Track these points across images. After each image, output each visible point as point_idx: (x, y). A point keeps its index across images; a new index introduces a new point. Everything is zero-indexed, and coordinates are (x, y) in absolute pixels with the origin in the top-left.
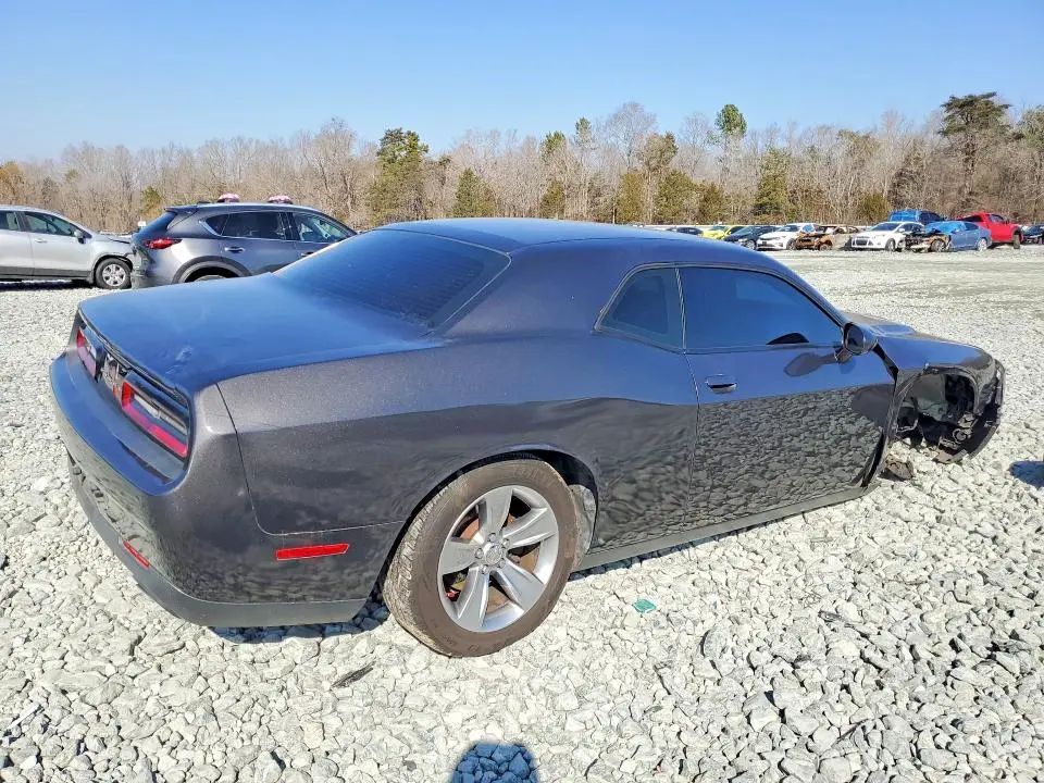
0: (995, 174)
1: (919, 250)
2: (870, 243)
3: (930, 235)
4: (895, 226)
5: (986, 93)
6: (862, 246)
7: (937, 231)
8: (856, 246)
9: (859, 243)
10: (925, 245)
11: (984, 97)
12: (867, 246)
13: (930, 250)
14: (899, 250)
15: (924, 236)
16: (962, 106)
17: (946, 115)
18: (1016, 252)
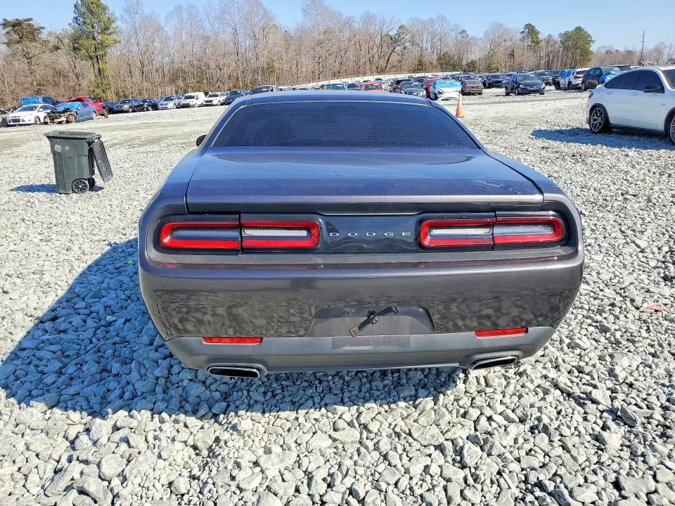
0: (50, 72)
1: (60, 123)
2: (23, 120)
3: (64, 112)
4: (35, 107)
5: (26, 18)
6: (16, 122)
7: (68, 109)
8: (12, 123)
9: (15, 121)
10: (63, 119)
11: (25, 21)
12: (21, 123)
13: (68, 122)
14: (46, 123)
15: (60, 113)
16: (14, 26)
17: (5, 31)
18: (107, 119)
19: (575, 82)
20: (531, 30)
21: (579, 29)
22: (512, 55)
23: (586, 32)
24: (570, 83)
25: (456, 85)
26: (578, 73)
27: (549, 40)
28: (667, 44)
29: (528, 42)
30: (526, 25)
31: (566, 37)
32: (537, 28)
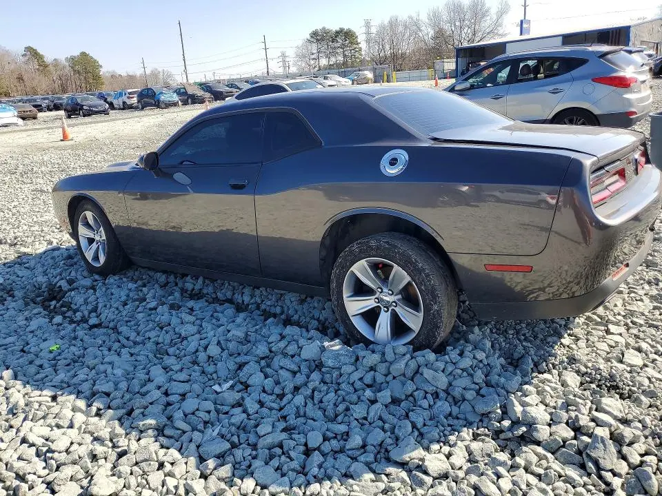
19: (129, 102)
20: (32, 53)
21: (84, 54)
22: (20, 79)
23: (92, 58)
24: (124, 103)
25: (10, 110)
26: (130, 93)
27: (56, 63)
28: (160, 70)
29: (35, 65)
30: (26, 48)
31: (73, 61)
32: (40, 51)
